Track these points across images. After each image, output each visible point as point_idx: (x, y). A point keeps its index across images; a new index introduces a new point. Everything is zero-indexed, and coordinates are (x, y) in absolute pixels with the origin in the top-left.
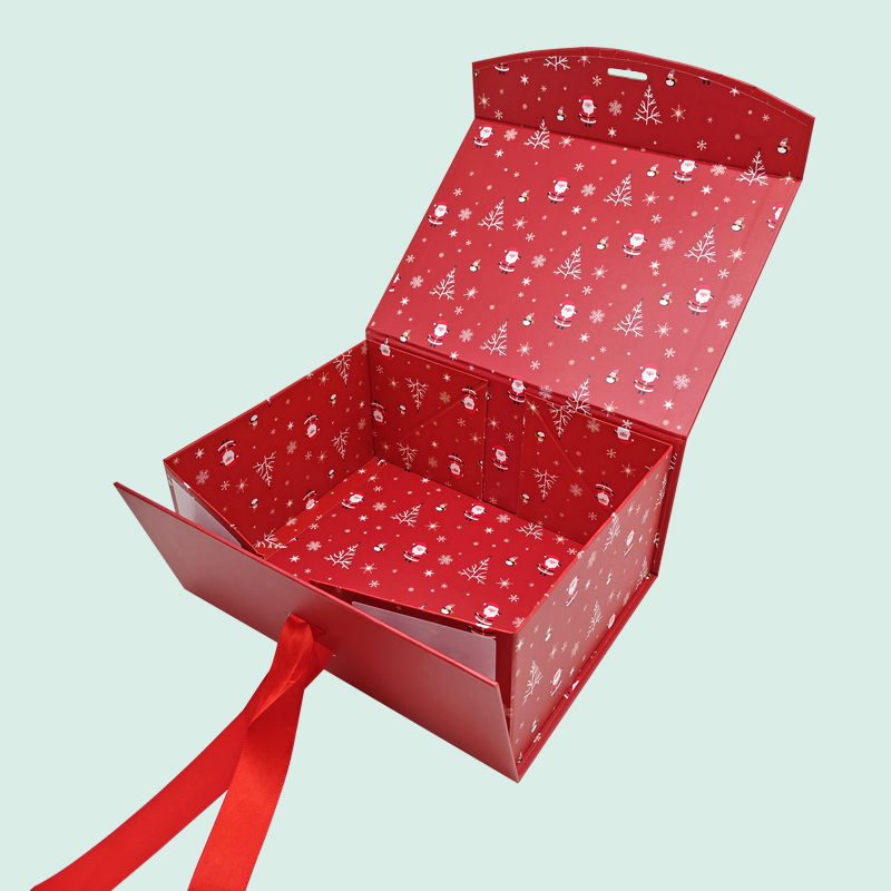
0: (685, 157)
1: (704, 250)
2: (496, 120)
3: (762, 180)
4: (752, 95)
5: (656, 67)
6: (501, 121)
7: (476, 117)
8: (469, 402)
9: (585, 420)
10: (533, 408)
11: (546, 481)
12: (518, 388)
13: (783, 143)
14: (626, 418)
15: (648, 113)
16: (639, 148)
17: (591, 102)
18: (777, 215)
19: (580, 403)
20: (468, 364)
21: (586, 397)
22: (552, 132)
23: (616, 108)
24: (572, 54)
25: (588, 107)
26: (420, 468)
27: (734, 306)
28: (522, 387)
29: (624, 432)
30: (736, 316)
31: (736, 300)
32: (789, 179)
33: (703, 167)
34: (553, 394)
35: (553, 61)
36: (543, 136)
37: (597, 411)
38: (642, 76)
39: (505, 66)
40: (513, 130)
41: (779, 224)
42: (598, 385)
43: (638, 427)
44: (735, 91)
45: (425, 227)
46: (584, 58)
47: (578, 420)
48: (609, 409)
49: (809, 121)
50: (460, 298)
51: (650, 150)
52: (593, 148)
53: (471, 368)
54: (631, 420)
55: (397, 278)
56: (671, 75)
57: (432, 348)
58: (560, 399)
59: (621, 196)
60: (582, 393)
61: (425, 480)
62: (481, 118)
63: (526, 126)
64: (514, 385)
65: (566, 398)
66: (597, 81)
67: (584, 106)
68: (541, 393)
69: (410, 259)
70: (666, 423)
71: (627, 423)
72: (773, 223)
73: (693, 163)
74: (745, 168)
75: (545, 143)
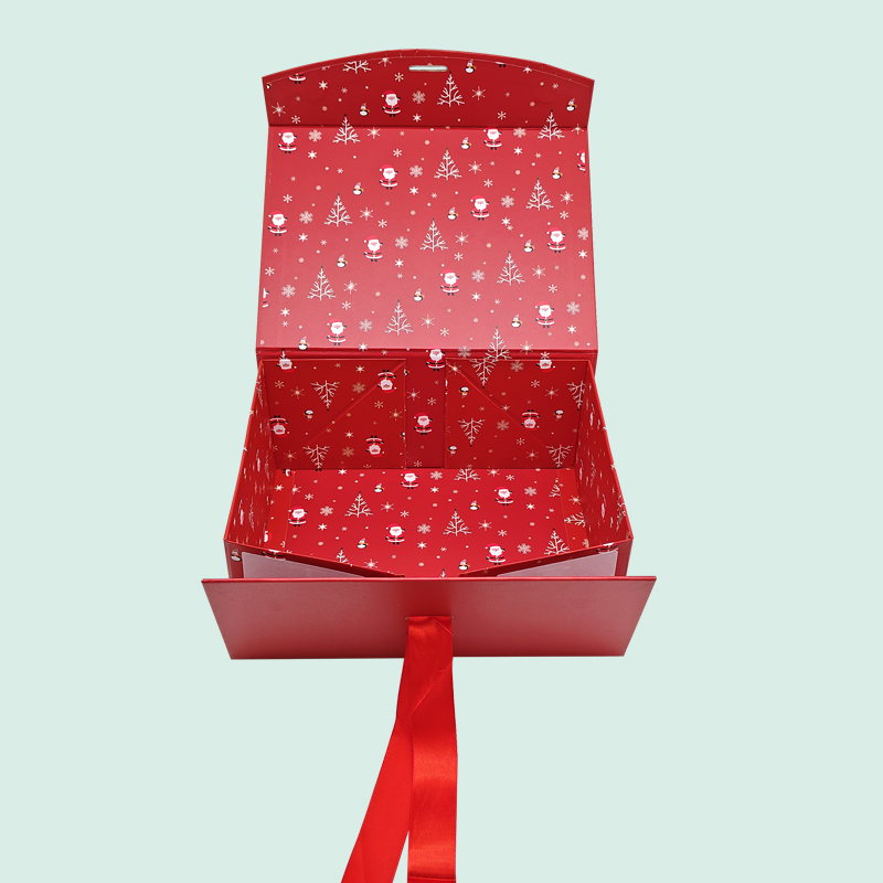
0: (488, 127)
1: (539, 199)
2: (294, 125)
3: (557, 133)
4: (542, 70)
5: (455, 60)
6: (299, 125)
7: (270, 125)
8: (386, 384)
9: (508, 364)
10: (455, 369)
11: (471, 428)
12: (436, 356)
13: (571, 103)
14: (543, 351)
15: (451, 96)
16: (444, 127)
17: (394, 95)
18: (583, 159)
19: (499, 351)
20: (381, 350)
21: (502, 345)
22: (354, 126)
23: (419, 97)
24: (372, 58)
25: (392, 100)
26: (332, 462)
27: (584, 238)
28: (441, 354)
29: (545, 363)
30: (588, 245)
31: (583, 234)
32: (578, 129)
33: (507, 132)
34: (472, 351)
35: (353, 66)
36: (348, 132)
37: (516, 354)
38: (443, 68)
39: (300, 76)
40: (315, 131)
41: (586, 165)
42: (508, 332)
43: (553, 354)
44: (528, 69)
45: (269, 238)
46: (385, 60)
47: (502, 366)
48: (527, 348)
49: (590, 83)
50: (341, 294)
51: (454, 126)
52: (402, 133)
53: (384, 353)
54: (548, 351)
55: (265, 293)
56: (470, 64)
57: (337, 347)
58: (479, 354)
59: (448, 169)
60: (497, 343)
61: (342, 472)
62: (275, 125)
63: (326, 126)
64: (431, 355)
65: (486, 351)
66: (399, 77)
67: (387, 100)
68: (460, 354)
69: (270, 271)
70: (577, 344)
71: (545, 355)
72: (582, 166)
73: (496, 130)
74: (542, 127)
75: (354, 137)
